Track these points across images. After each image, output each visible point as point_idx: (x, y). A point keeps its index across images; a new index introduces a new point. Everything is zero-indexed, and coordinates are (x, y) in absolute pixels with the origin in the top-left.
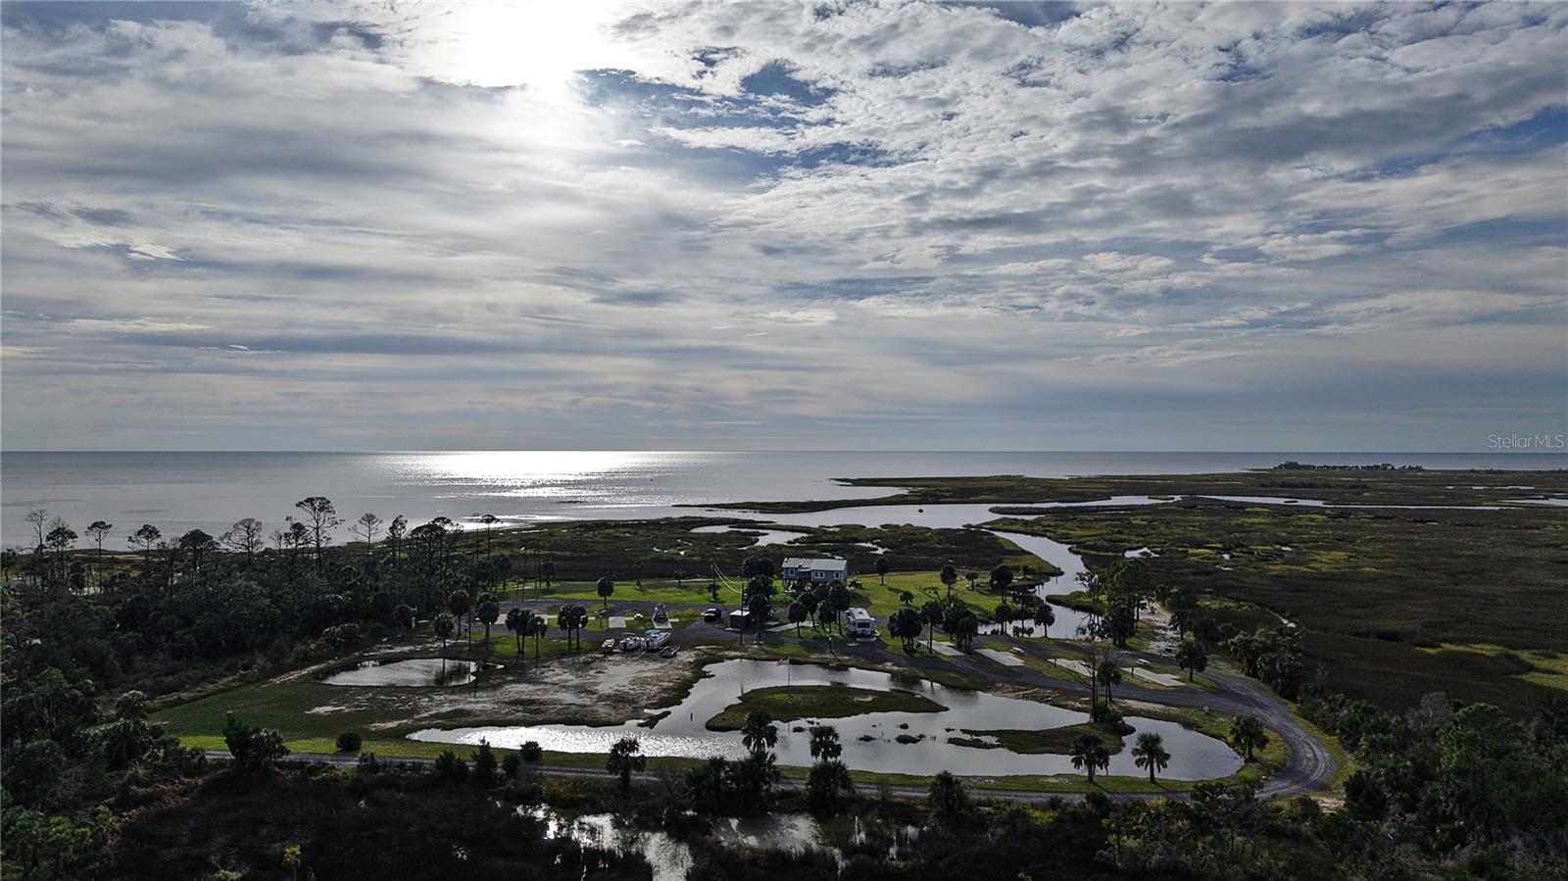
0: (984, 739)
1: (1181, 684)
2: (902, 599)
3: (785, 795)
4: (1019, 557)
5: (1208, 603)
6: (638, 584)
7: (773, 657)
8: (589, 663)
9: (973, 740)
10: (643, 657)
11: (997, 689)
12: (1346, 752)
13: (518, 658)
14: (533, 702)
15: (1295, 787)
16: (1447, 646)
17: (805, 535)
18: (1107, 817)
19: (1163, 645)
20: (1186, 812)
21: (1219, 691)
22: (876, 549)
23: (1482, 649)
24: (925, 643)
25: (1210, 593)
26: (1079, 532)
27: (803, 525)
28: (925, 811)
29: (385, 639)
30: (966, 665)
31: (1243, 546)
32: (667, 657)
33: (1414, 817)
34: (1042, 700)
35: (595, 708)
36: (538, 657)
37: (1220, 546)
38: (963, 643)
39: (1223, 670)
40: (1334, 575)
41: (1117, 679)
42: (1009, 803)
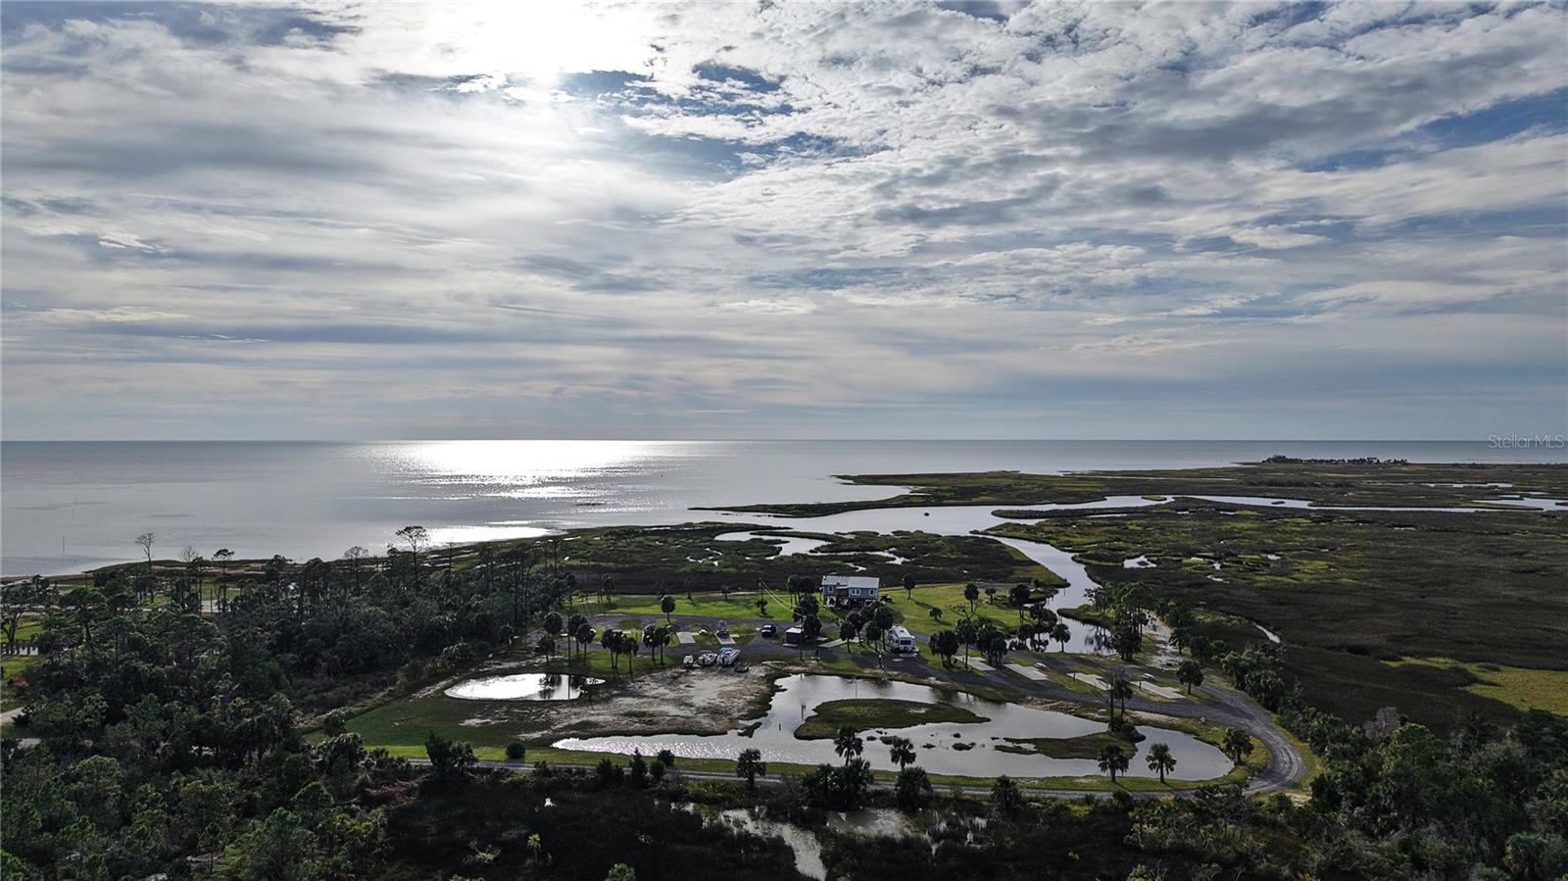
0: (1023, 745)
1: (1181, 696)
2: (931, 614)
3: (878, 794)
4: (1028, 568)
5: (1202, 617)
6: (689, 598)
7: (833, 672)
8: (676, 678)
9: (1014, 747)
10: (721, 671)
11: (1029, 701)
12: (1316, 756)
13: (613, 672)
14: (644, 714)
15: (1274, 786)
16: (1408, 660)
17: (824, 543)
18: (1133, 811)
19: (1164, 659)
20: (1191, 806)
21: (1214, 703)
22: (894, 559)
23: (1437, 662)
24: (960, 658)
25: (1203, 606)
26: (1079, 540)
27: (819, 532)
28: (989, 806)
29: (491, 656)
30: (999, 680)
31: (1233, 555)
32: (740, 672)
33: (1362, 810)
34: (1067, 711)
35: (697, 719)
36: (631, 672)
37: (1211, 554)
38: (994, 659)
39: (1216, 683)
40: (1314, 587)
41: (1129, 694)
42: (1054, 799)
